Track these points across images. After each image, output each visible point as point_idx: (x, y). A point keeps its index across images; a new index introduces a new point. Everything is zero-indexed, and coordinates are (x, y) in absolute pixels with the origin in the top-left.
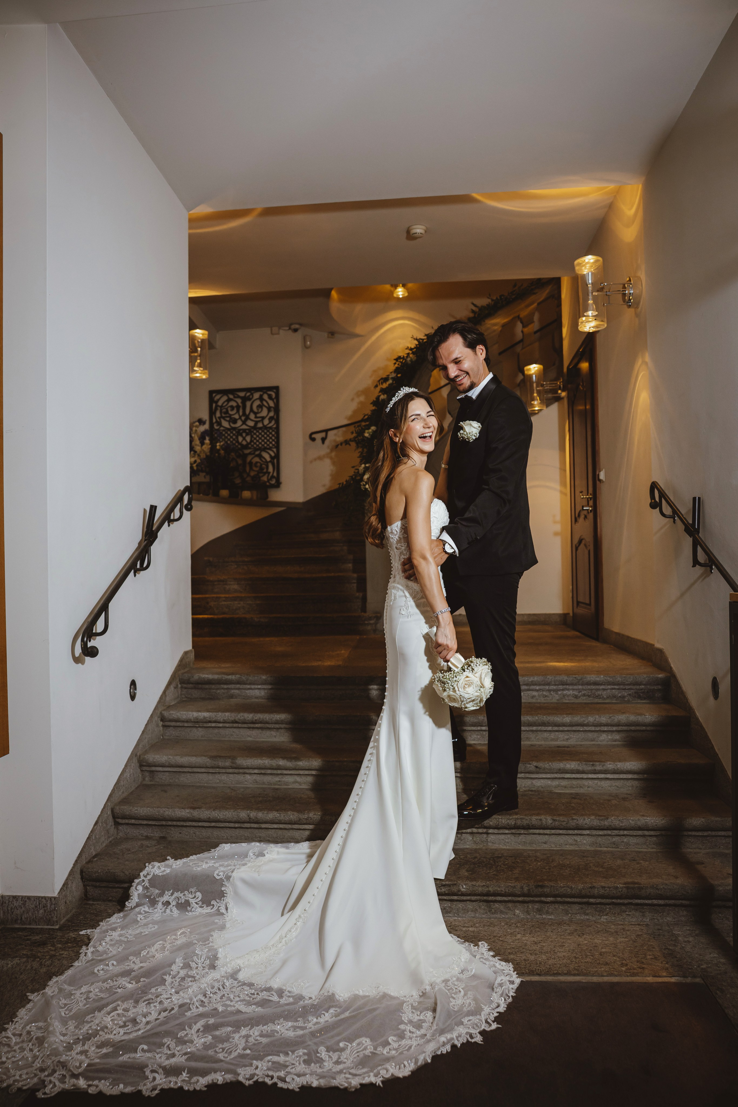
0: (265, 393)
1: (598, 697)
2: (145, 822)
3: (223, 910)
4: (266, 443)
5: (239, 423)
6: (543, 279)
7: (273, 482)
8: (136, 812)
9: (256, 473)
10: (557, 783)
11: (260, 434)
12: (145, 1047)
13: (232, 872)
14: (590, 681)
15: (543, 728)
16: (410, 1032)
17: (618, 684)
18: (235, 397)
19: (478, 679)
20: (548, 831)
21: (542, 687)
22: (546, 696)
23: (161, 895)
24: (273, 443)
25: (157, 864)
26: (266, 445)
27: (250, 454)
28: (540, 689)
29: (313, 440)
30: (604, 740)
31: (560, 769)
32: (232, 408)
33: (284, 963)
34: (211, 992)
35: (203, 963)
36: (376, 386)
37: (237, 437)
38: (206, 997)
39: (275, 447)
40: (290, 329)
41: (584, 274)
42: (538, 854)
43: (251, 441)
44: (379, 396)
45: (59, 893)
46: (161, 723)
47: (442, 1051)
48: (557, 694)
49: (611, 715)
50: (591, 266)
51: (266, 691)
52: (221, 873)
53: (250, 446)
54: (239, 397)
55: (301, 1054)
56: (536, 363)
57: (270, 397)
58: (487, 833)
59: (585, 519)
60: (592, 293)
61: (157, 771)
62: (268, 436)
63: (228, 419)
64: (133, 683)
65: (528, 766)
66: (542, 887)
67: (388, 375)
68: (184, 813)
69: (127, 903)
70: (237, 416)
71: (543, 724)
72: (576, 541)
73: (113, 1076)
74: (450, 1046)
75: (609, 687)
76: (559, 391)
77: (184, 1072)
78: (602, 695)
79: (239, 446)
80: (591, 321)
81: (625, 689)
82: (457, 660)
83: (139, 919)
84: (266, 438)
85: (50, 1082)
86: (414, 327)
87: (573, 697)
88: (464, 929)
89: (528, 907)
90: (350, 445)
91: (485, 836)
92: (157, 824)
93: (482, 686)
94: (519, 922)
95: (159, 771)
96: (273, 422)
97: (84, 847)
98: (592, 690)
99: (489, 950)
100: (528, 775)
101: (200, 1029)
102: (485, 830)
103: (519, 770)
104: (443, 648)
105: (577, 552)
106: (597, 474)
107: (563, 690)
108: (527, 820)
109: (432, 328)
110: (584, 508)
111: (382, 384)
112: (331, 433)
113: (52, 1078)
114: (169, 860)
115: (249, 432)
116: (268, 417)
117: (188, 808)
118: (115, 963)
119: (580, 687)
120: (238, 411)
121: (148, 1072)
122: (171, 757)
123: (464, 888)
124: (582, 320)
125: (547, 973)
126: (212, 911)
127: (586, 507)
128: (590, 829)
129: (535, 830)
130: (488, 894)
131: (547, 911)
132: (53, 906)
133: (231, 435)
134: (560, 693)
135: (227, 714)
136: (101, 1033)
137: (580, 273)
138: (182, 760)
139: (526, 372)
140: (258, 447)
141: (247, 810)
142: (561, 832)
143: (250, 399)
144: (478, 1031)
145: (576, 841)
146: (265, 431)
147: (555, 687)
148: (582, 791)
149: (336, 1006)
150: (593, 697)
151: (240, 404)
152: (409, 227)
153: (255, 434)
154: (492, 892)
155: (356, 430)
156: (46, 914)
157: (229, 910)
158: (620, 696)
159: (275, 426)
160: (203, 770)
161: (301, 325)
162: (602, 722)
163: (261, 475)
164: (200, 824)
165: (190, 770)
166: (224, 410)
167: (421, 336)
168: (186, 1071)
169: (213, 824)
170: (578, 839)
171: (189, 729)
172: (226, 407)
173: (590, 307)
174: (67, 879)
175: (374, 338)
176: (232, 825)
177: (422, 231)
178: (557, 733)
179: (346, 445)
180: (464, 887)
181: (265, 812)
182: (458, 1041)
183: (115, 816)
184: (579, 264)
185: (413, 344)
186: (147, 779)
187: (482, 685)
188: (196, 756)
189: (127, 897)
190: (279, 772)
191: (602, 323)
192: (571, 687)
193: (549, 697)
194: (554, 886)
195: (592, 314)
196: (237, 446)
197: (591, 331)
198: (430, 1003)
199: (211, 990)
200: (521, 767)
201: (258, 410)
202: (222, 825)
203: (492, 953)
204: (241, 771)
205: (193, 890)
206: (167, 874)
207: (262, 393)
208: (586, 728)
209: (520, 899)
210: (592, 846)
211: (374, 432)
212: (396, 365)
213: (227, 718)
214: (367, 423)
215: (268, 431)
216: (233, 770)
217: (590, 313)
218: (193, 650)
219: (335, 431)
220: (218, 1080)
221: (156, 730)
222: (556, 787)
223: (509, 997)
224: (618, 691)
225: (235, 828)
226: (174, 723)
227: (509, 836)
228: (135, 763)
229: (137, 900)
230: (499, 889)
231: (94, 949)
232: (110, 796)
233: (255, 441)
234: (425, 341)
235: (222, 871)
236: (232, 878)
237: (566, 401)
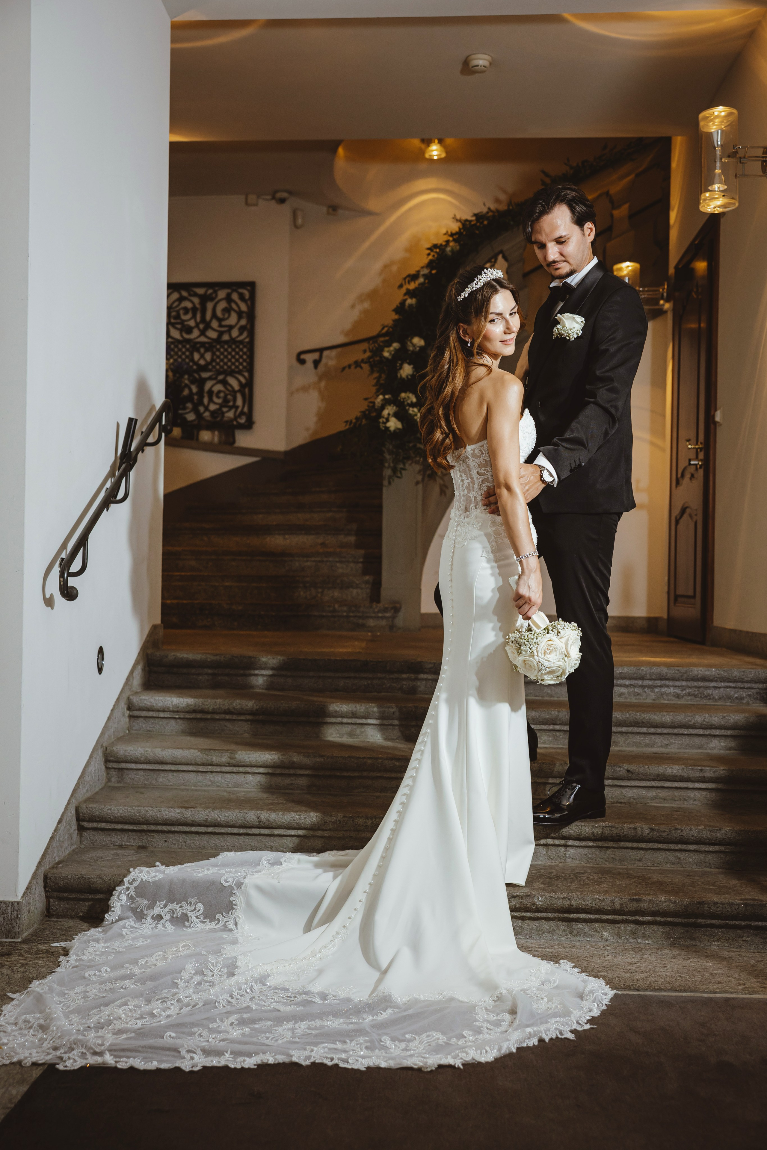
0: (236, 291)
1: (708, 697)
2: (119, 827)
3: (231, 926)
4: (233, 364)
5: (196, 333)
6: (647, 138)
7: (242, 420)
8: (109, 811)
9: (217, 407)
10: (654, 794)
11: (226, 350)
12: (173, 1035)
13: (245, 878)
14: (697, 676)
15: (636, 730)
16: (488, 1029)
17: (735, 681)
18: (190, 295)
19: (563, 645)
20: (643, 845)
21: (633, 682)
22: (638, 694)
23: (151, 906)
24: (245, 364)
25: (145, 869)
26: (233, 367)
27: (210, 378)
28: (631, 685)
29: (302, 362)
30: (714, 748)
31: (658, 775)
32: (186, 310)
33: (320, 972)
34: (238, 994)
35: (220, 971)
36: (401, 286)
37: (192, 354)
38: (232, 998)
39: (247, 371)
40: (273, 198)
41: (711, 133)
42: (631, 872)
43: (213, 360)
44: (404, 301)
45: (22, 897)
46: (128, 712)
47: (527, 1044)
48: (652, 692)
49: (725, 715)
50: (722, 122)
51: (265, 678)
52: (230, 880)
53: (210, 367)
54: (196, 295)
55: (362, 1041)
56: (630, 261)
57: (242, 297)
58: (566, 846)
59: (691, 479)
60: (721, 159)
61: (127, 769)
62: (237, 353)
63: (179, 326)
64: (101, 651)
65: (618, 769)
66: (638, 901)
67: (418, 272)
68: (173, 814)
69: (106, 916)
70: (192, 323)
71: (636, 724)
72: (676, 512)
73: (143, 1055)
74: (537, 1040)
75: (723, 684)
76: (662, 302)
77: (227, 1052)
78: (712, 695)
79: (195, 367)
80: (717, 198)
81: (743, 688)
82: (540, 619)
83: (124, 933)
84: (233, 357)
85: (69, 1058)
86: (450, 202)
87: (674, 696)
88: (540, 950)
89: (619, 928)
90: (361, 368)
91: (562, 849)
92: (135, 828)
93: (567, 656)
94: (608, 946)
95: (131, 769)
96: (245, 334)
97: (47, 848)
98: (699, 687)
99: (574, 967)
100: (616, 782)
101: (233, 1023)
102: (562, 842)
103: (606, 775)
104: (524, 602)
105: (679, 527)
106: (712, 413)
107: (661, 686)
108: (617, 828)
109: (484, 204)
110: (692, 462)
111: (409, 283)
112: (326, 353)
113: (71, 1055)
114: (158, 866)
115: (210, 346)
116: (238, 326)
117: (178, 807)
118: (108, 969)
119: (684, 683)
120: (194, 316)
121: (183, 1053)
122: (150, 750)
123: (540, 901)
124: (705, 196)
125: (645, 989)
126: (217, 926)
127: (694, 460)
128: (697, 842)
129: (628, 843)
130: (569, 910)
131: (643, 934)
132: (15, 913)
133: (184, 350)
134: (656, 690)
135: (218, 701)
136: (115, 1022)
137: (705, 130)
138: (164, 753)
139: (615, 273)
140: (221, 370)
141: (257, 810)
142: (660, 846)
143: (212, 299)
144: (569, 1029)
145: (679, 858)
146: (234, 346)
147: (650, 683)
148: (685, 805)
149: (394, 1007)
150: (701, 697)
151: (198, 306)
152: (468, 56)
153: (218, 350)
154: (575, 906)
155: (371, 348)
156: (5, 923)
157: (239, 926)
158: (736, 697)
159: (247, 340)
160: (191, 768)
161: (290, 193)
162: (713, 722)
163: (225, 410)
164: (193, 829)
165: (173, 768)
166: (173, 314)
167: (468, 215)
168: (229, 1052)
169: (210, 829)
170: (682, 855)
171: (165, 722)
172: (177, 309)
173: (717, 179)
174: (30, 883)
175: (393, 218)
176: (235, 830)
177: (486, 63)
178: (653, 737)
179: (356, 367)
180: (540, 899)
181: (281, 813)
182: (547, 1035)
183: (79, 818)
184: (706, 118)
185: (455, 227)
186: (113, 779)
187: (568, 654)
188: (182, 748)
189: (107, 908)
190: (292, 771)
191: (732, 201)
192: (671, 683)
193: (642, 695)
194: (653, 900)
195: (719, 188)
196: (191, 367)
197: (716, 212)
198: (508, 1006)
199: (238, 992)
200: (609, 771)
201: (223, 315)
202: (222, 830)
203: (577, 970)
204: (241, 769)
205: (193, 901)
206: (159, 880)
207: (229, 291)
208: (692, 731)
209: (609, 917)
210: (700, 866)
211: (397, 351)
212: (430, 257)
213: (218, 706)
214: (387, 338)
215: (238, 347)
216: (231, 768)
217: (716, 187)
218: (162, 625)
219: (334, 352)
220: (268, 1060)
221: (122, 719)
222: (653, 799)
223: (603, 1004)
224: (734, 690)
225: (240, 835)
226: (145, 712)
227: (593, 850)
228: (99, 756)
229: (120, 913)
230: (584, 903)
231: (77, 957)
232: (75, 791)
233: (218, 360)
234: (473, 223)
235: (231, 877)
236: (244, 885)
237: (670, 316)
